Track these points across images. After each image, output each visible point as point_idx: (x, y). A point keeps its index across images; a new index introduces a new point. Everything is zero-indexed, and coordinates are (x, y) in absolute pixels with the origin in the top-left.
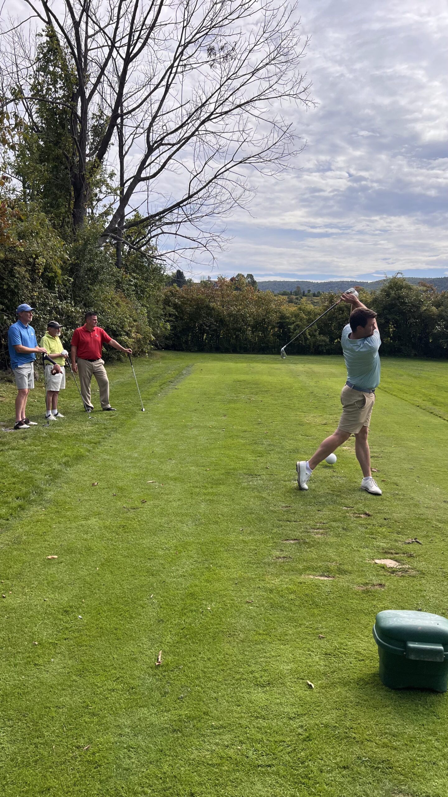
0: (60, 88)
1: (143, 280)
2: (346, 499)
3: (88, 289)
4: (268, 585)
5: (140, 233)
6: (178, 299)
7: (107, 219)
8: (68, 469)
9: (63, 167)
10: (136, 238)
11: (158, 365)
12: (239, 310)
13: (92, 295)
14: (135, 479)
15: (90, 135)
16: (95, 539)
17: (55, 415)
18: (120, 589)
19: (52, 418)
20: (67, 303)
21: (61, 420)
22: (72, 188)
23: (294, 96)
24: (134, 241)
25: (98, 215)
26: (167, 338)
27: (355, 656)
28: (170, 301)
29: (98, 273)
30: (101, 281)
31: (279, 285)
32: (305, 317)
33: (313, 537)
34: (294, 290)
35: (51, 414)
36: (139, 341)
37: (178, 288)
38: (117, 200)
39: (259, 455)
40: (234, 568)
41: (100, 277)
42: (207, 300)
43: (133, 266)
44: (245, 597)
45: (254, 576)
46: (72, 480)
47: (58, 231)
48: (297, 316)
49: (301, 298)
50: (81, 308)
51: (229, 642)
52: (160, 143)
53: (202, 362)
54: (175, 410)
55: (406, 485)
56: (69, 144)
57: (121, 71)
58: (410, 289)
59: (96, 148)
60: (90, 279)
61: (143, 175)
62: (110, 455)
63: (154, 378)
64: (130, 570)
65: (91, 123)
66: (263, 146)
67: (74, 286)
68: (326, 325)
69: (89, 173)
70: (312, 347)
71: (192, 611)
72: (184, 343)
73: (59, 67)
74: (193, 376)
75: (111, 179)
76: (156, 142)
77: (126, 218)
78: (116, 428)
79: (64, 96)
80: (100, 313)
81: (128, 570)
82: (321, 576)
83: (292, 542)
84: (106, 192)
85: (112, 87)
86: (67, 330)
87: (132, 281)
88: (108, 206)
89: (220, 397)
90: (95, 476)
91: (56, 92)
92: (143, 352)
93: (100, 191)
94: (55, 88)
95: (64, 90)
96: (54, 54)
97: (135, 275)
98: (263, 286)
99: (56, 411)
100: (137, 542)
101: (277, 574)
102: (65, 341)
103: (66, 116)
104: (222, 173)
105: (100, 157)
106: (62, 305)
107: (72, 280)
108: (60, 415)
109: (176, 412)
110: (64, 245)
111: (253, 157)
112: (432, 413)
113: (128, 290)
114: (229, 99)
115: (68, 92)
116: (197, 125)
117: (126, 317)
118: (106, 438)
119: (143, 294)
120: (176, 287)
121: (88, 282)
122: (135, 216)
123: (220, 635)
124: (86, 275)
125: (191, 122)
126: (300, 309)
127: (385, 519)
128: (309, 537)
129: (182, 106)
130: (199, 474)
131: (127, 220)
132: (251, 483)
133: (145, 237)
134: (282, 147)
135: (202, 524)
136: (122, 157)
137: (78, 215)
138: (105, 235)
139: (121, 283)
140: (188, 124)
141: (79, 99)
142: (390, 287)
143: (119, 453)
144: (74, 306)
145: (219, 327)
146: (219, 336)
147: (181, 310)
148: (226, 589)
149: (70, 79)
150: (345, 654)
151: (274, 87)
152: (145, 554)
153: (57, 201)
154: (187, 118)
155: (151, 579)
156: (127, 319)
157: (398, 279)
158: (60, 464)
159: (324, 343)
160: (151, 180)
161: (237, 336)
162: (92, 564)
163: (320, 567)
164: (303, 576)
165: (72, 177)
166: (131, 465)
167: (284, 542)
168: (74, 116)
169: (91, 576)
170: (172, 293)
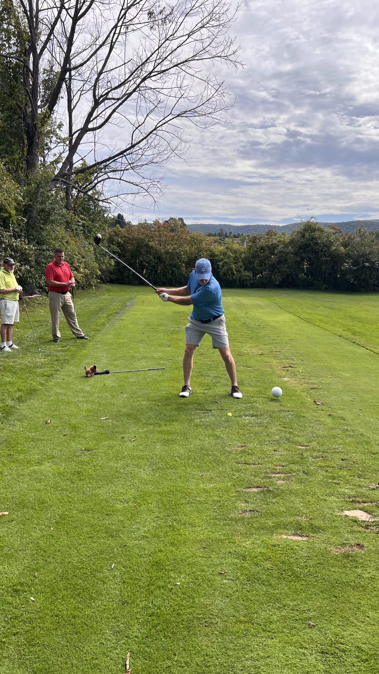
0: (14, 44)
1: (90, 221)
2: (298, 436)
3: (41, 228)
4: (239, 549)
5: (87, 179)
6: (121, 238)
7: (57, 167)
8: (21, 405)
9: (16, 117)
10: (84, 184)
11: (104, 297)
12: (174, 249)
13: (44, 233)
14: (88, 416)
15: (41, 89)
16: (49, 489)
17: (10, 347)
18: (77, 556)
19: (7, 349)
20: (21, 241)
21: (16, 351)
22: (25, 137)
23: (225, 58)
24: (81, 187)
25: (49, 163)
26: (111, 273)
27: (357, 653)
28: (113, 240)
29: (49, 214)
30: (53, 222)
31: (205, 227)
32: (232, 255)
33: (275, 484)
34: (218, 232)
35: (6, 345)
36: (86, 275)
37: (120, 229)
38: (66, 150)
39: (207, 388)
40: (199, 526)
41: (52, 218)
42: (147, 240)
43: (80, 208)
44: (217, 565)
45: (223, 537)
46: (25, 417)
47: (12, 175)
48: (225, 254)
49: (224, 239)
50: (34, 246)
51: (206, 635)
52: (105, 97)
53: (143, 295)
54: (122, 341)
55: (352, 420)
56: (22, 97)
57: (70, 32)
58: (322, 231)
59: (47, 101)
60: (42, 220)
61: (90, 126)
62: (63, 388)
63: (101, 309)
64: (87, 529)
65: (42, 77)
66: (198, 101)
67: (27, 226)
68: (250, 262)
69: (41, 122)
70: (237, 282)
71: (159, 587)
72: (126, 277)
73: (12, 25)
74: (135, 307)
75: (59, 129)
76: (102, 96)
77: (74, 166)
78: (67, 360)
79: (17, 51)
80: (51, 250)
81: (86, 529)
82: (294, 535)
83: (255, 490)
84: (56, 141)
85: (61, 47)
86: (21, 266)
87: (80, 222)
88: (58, 155)
89: (162, 328)
90: (47, 412)
91: (10, 47)
92: (90, 285)
93: (51, 142)
94: (9, 44)
95: (17, 46)
96: (8, 13)
97: (82, 216)
98: (191, 228)
99: (11, 343)
100: (94, 492)
101: (246, 534)
102: (20, 276)
103: (19, 70)
104: (161, 126)
105: (51, 108)
106: (16, 243)
107: (26, 220)
108: (14, 346)
109: (124, 343)
110: (18, 187)
111: (189, 111)
112: (354, 343)
113: (76, 229)
114: (168, 58)
115: (20, 48)
116: (138, 81)
117: (75, 254)
118: (58, 370)
119: (90, 234)
120: (119, 228)
121: (40, 222)
122: (82, 164)
123: (196, 622)
124: (38, 215)
125: (133, 79)
126: (227, 248)
127: (343, 460)
128: (272, 483)
129: (125, 64)
130: (151, 409)
131: (75, 168)
132: (203, 419)
133: (91, 183)
134: (215, 103)
135: (159, 468)
136: (70, 111)
137: (31, 161)
138: (55, 180)
139: (70, 223)
140: (130, 81)
141: (31, 55)
142: (305, 230)
143: (72, 386)
144: (28, 244)
145: (157, 263)
146: (157, 271)
147: (124, 248)
148: (194, 555)
149: (22, 36)
150: (344, 651)
151: (207, 49)
152: (102, 508)
153: (11, 147)
154: (129, 75)
155: (111, 542)
156: (76, 255)
157: (312, 223)
158: (13, 400)
159: (248, 278)
160: (98, 131)
161: (173, 272)
162: (46, 522)
163: (291, 523)
164: (275, 537)
165: (25, 126)
166: (84, 399)
167: (248, 490)
168: (27, 70)
169: (45, 540)
170: (116, 233)
